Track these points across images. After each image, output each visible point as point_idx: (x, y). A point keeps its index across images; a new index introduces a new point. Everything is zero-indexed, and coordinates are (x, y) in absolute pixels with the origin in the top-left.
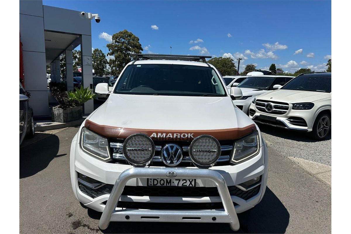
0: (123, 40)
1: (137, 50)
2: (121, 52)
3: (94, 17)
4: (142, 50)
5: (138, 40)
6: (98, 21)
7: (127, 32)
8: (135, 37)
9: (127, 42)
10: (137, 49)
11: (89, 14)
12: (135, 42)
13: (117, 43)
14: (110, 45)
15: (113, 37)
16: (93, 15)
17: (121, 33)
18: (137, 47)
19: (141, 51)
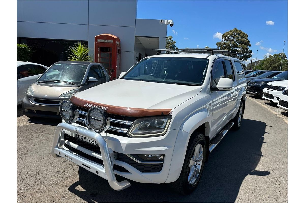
0: (231, 38)
1: (245, 47)
2: (229, 49)
3: (169, 22)
4: (250, 46)
5: (247, 36)
6: (171, 25)
7: (236, 30)
8: (244, 34)
9: (235, 40)
10: (245, 45)
11: (166, 20)
12: (243, 39)
13: (226, 41)
14: (219, 43)
15: (223, 36)
16: (169, 21)
17: (231, 31)
18: (244, 43)
19: (248, 47)
